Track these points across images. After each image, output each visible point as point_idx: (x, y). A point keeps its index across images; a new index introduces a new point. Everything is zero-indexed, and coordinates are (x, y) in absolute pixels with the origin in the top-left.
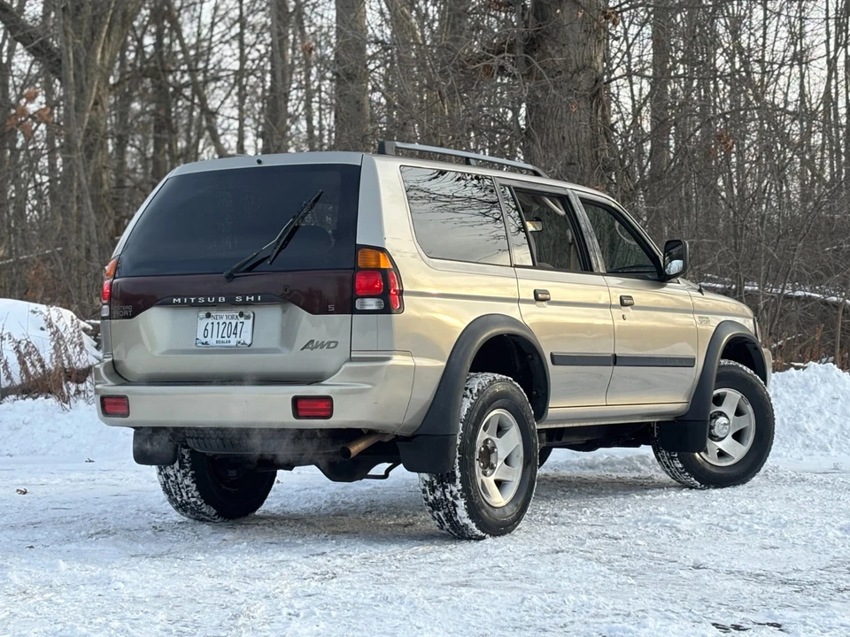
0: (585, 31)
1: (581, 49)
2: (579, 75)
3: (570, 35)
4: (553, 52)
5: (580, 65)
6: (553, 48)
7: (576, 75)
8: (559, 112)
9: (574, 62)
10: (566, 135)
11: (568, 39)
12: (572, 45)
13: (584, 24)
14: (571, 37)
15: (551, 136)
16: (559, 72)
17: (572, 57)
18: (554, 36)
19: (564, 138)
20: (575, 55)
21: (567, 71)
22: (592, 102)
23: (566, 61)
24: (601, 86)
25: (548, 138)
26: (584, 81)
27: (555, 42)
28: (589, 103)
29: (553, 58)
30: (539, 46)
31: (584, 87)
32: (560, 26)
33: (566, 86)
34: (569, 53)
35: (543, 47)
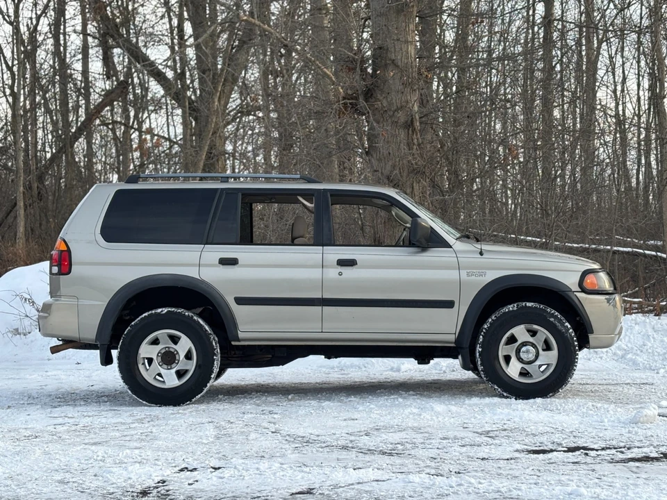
0: (403, 84)
1: (400, 96)
2: (399, 113)
3: (393, 87)
4: (381, 98)
5: (399, 105)
6: (381, 96)
7: (396, 112)
9: (395, 104)
10: (391, 152)
11: (391, 89)
12: (394, 93)
13: (402, 79)
14: (393, 88)
16: (386, 111)
17: (394, 101)
18: (382, 87)
19: (389, 153)
20: (396, 99)
21: (390, 110)
22: (409, 130)
23: (390, 104)
24: (414, 120)
25: (380, 153)
26: (402, 117)
27: (382, 92)
28: (406, 130)
29: (382, 102)
30: (372, 94)
31: (402, 120)
32: (385, 81)
33: (390, 120)
34: (392, 99)
35: (375, 95)
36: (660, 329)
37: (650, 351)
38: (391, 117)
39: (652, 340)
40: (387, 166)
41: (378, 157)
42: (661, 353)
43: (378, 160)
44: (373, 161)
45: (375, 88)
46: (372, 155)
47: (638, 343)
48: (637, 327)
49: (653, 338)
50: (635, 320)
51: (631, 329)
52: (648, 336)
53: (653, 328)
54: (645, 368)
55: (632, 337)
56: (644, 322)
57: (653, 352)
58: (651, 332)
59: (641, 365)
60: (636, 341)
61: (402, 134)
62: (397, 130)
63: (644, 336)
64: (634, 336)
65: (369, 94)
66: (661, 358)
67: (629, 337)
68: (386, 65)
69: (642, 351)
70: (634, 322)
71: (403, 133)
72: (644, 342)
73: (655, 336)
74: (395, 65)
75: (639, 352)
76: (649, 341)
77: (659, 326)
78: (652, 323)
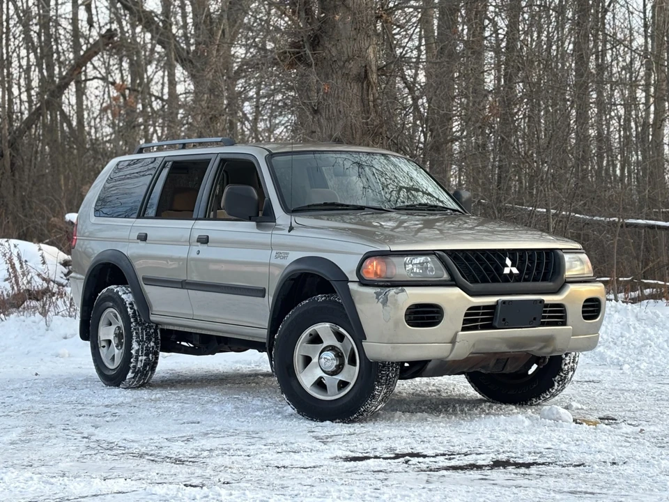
0: (355, 29)
1: (352, 43)
2: (350, 64)
3: (343, 32)
4: (330, 46)
5: (350, 54)
6: (330, 43)
7: (347, 63)
8: (336, 92)
9: (346, 53)
10: (342, 110)
11: (341, 35)
12: (344, 40)
13: (354, 24)
14: (343, 34)
15: (331, 110)
16: (335, 61)
17: (344, 49)
18: (330, 33)
19: (340, 112)
20: (347, 48)
21: (340, 60)
22: (363, 83)
23: (340, 53)
24: (369, 71)
25: (329, 112)
26: (354, 68)
27: (331, 38)
28: (360, 84)
29: (330, 49)
30: (318, 42)
31: (355, 72)
32: (334, 27)
33: (340, 72)
34: (342, 47)
35: (322, 42)
36: (645, 318)
37: (625, 343)
38: (341, 68)
39: (632, 330)
40: (337, 126)
41: (327, 116)
42: (638, 346)
43: (327, 119)
44: (322, 120)
45: (323, 35)
46: (321, 114)
47: (616, 334)
48: (617, 316)
49: (634, 328)
50: (615, 307)
51: (609, 317)
52: (629, 326)
53: (637, 317)
54: (612, 363)
55: (609, 327)
56: (626, 309)
57: (628, 345)
58: (632, 320)
59: (608, 359)
60: (614, 332)
61: (355, 89)
62: (348, 84)
63: (623, 325)
64: (612, 326)
65: (315, 42)
66: (636, 351)
67: (607, 326)
68: (335, 7)
69: (615, 344)
70: (613, 309)
71: (356, 87)
72: (621, 333)
73: (637, 325)
74: (346, 6)
75: (612, 344)
76: (629, 331)
77: (644, 314)
78: (635, 311)
